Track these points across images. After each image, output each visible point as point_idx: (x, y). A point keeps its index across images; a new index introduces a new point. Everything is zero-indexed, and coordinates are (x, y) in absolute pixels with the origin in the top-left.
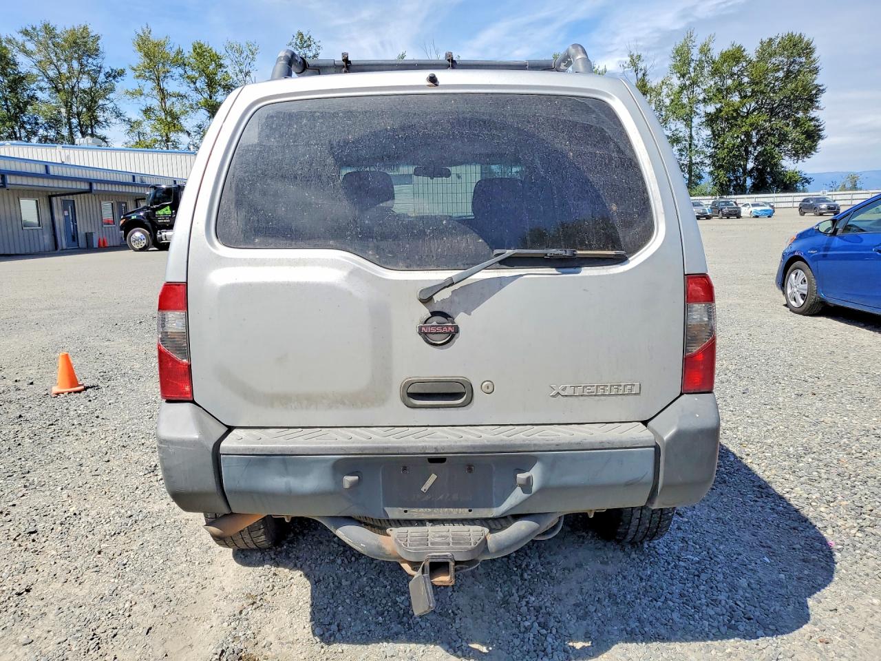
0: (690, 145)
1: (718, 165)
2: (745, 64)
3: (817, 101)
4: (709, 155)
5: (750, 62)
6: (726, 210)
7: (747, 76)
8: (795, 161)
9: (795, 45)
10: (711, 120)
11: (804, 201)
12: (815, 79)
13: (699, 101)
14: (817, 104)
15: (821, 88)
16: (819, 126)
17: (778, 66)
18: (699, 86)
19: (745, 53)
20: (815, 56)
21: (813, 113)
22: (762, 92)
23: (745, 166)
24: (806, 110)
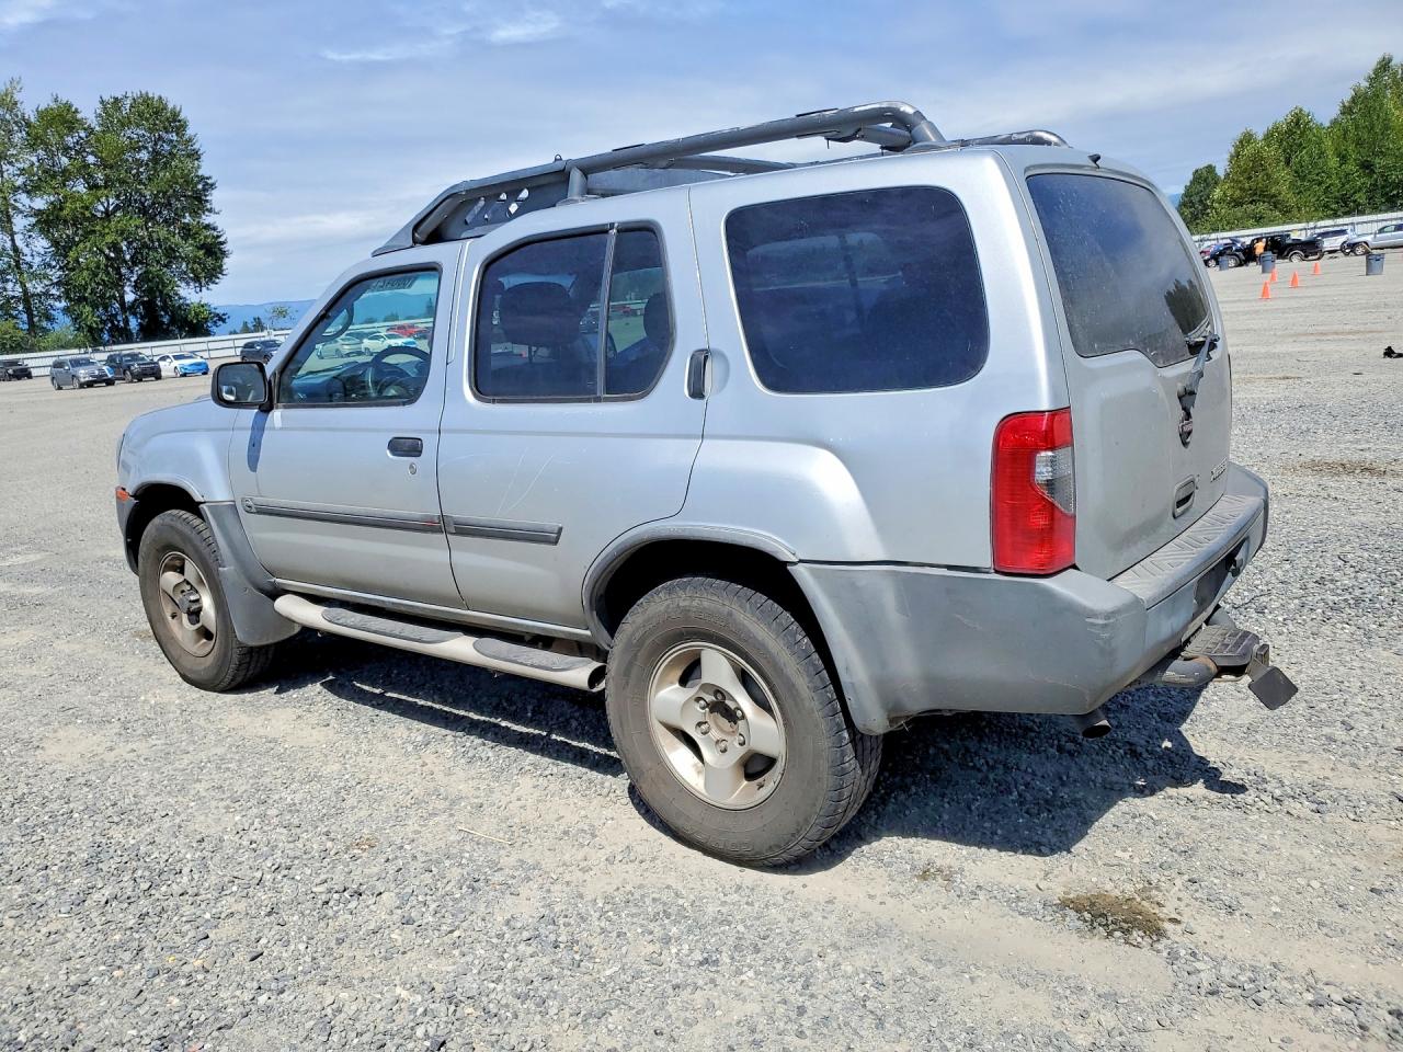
0: (17, 262)
1: (75, 295)
2: (83, 134)
3: (207, 201)
4: (55, 281)
5: (90, 131)
6: (136, 367)
7: (92, 153)
8: (198, 289)
9: (156, 113)
10: (46, 222)
11: (246, 346)
12: (199, 167)
13: (16, 189)
14: (209, 207)
15: (209, 181)
16: (218, 237)
17: (138, 142)
18: (11, 163)
19: (79, 116)
20: (189, 132)
21: (207, 219)
22: (123, 182)
23: (122, 297)
24: (195, 213)
